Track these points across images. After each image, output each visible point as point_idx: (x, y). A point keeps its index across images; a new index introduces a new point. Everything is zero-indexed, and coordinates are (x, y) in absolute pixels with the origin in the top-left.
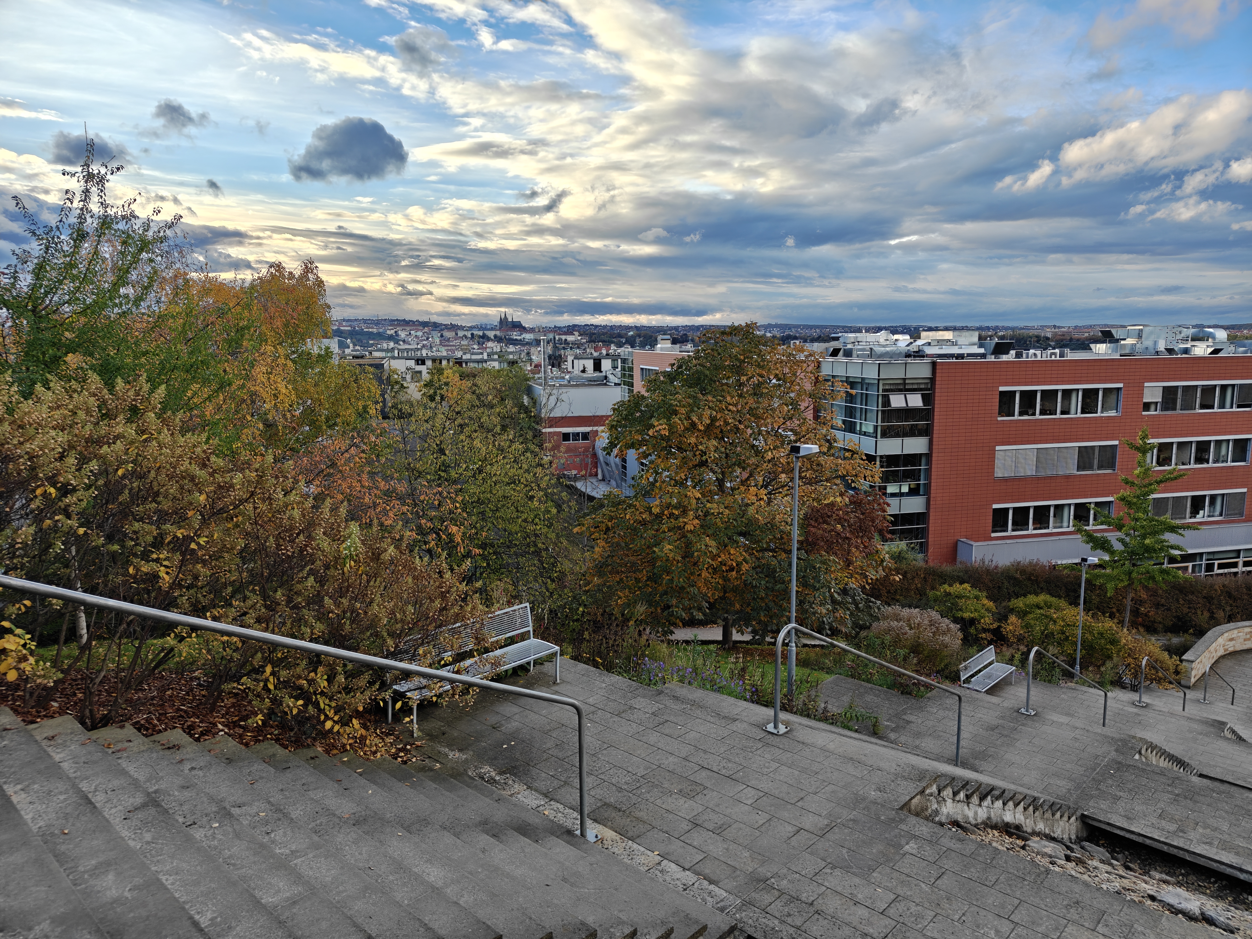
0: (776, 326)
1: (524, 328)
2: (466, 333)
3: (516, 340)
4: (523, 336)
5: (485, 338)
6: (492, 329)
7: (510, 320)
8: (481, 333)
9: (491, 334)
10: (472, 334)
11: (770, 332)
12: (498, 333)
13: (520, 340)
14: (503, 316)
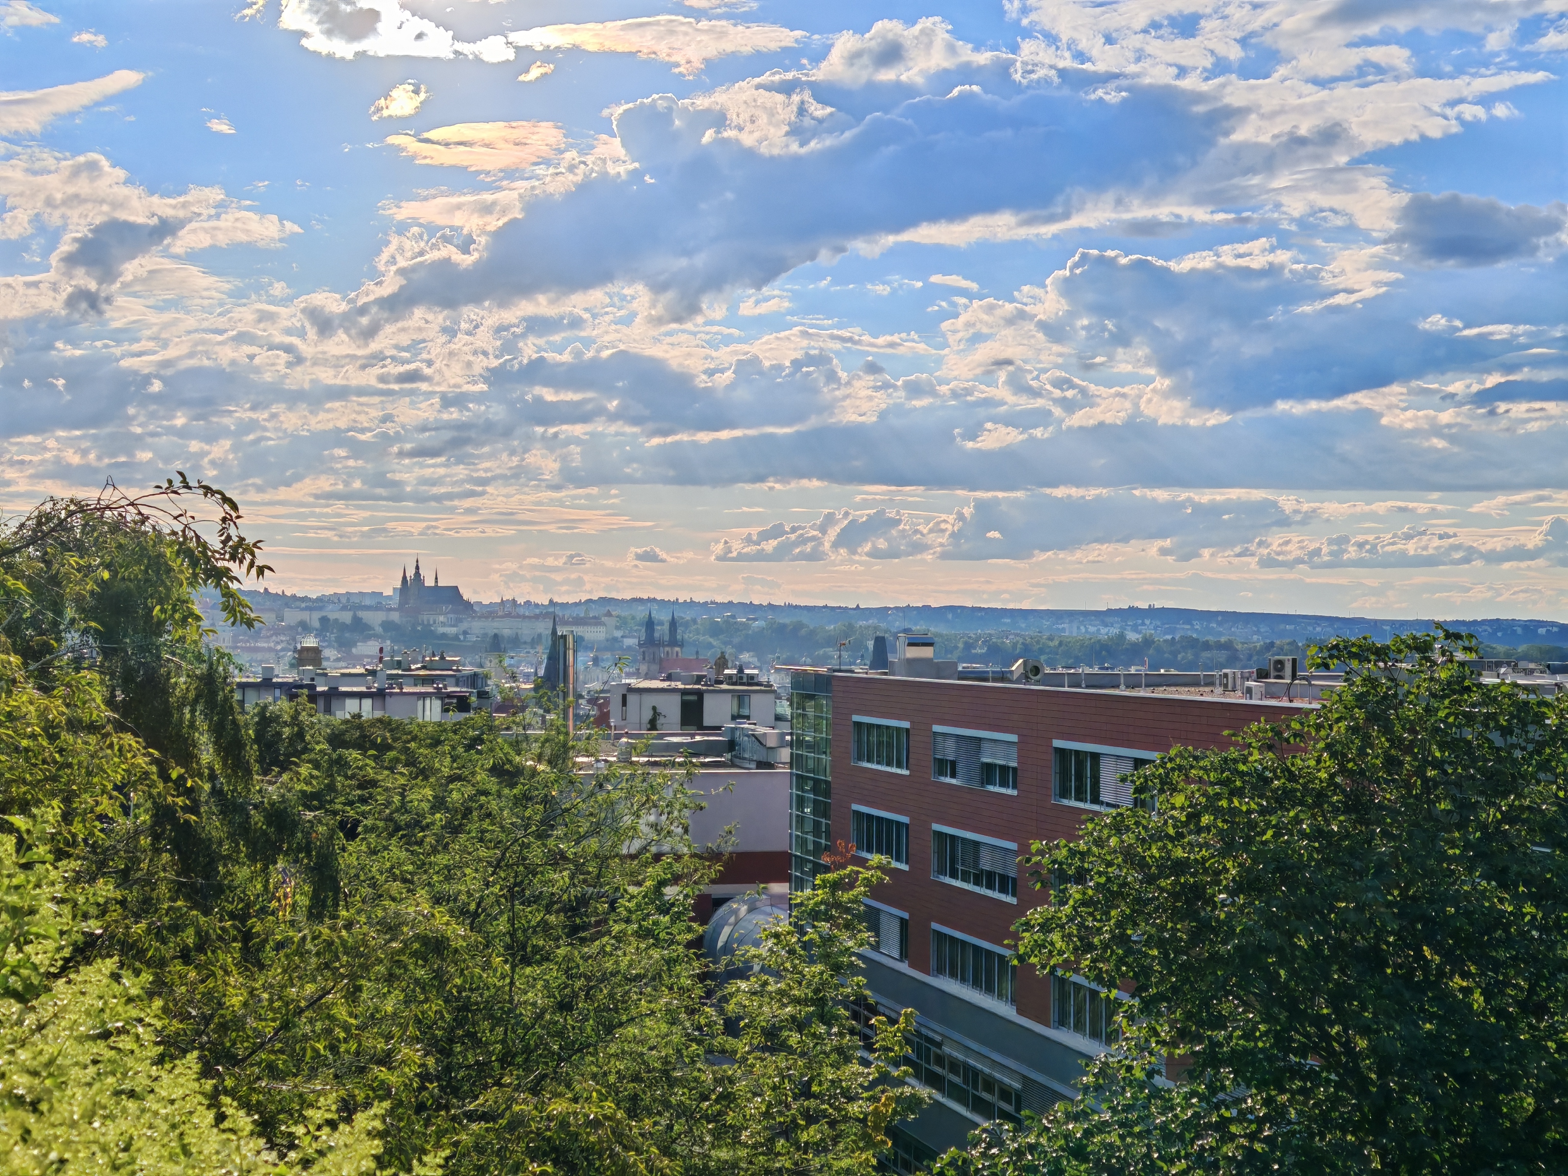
0: (1152, 612)
1: (468, 605)
2: (305, 616)
3: (444, 636)
4: (464, 626)
5: (360, 628)
6: (378, 607)
7: (429, 582)
8: (346, 617)
9: (374, 618)
10: (324, 620)
11: (1135, 629)
12: (395, 617)
13: (456, 637)
14: (410, 573)
